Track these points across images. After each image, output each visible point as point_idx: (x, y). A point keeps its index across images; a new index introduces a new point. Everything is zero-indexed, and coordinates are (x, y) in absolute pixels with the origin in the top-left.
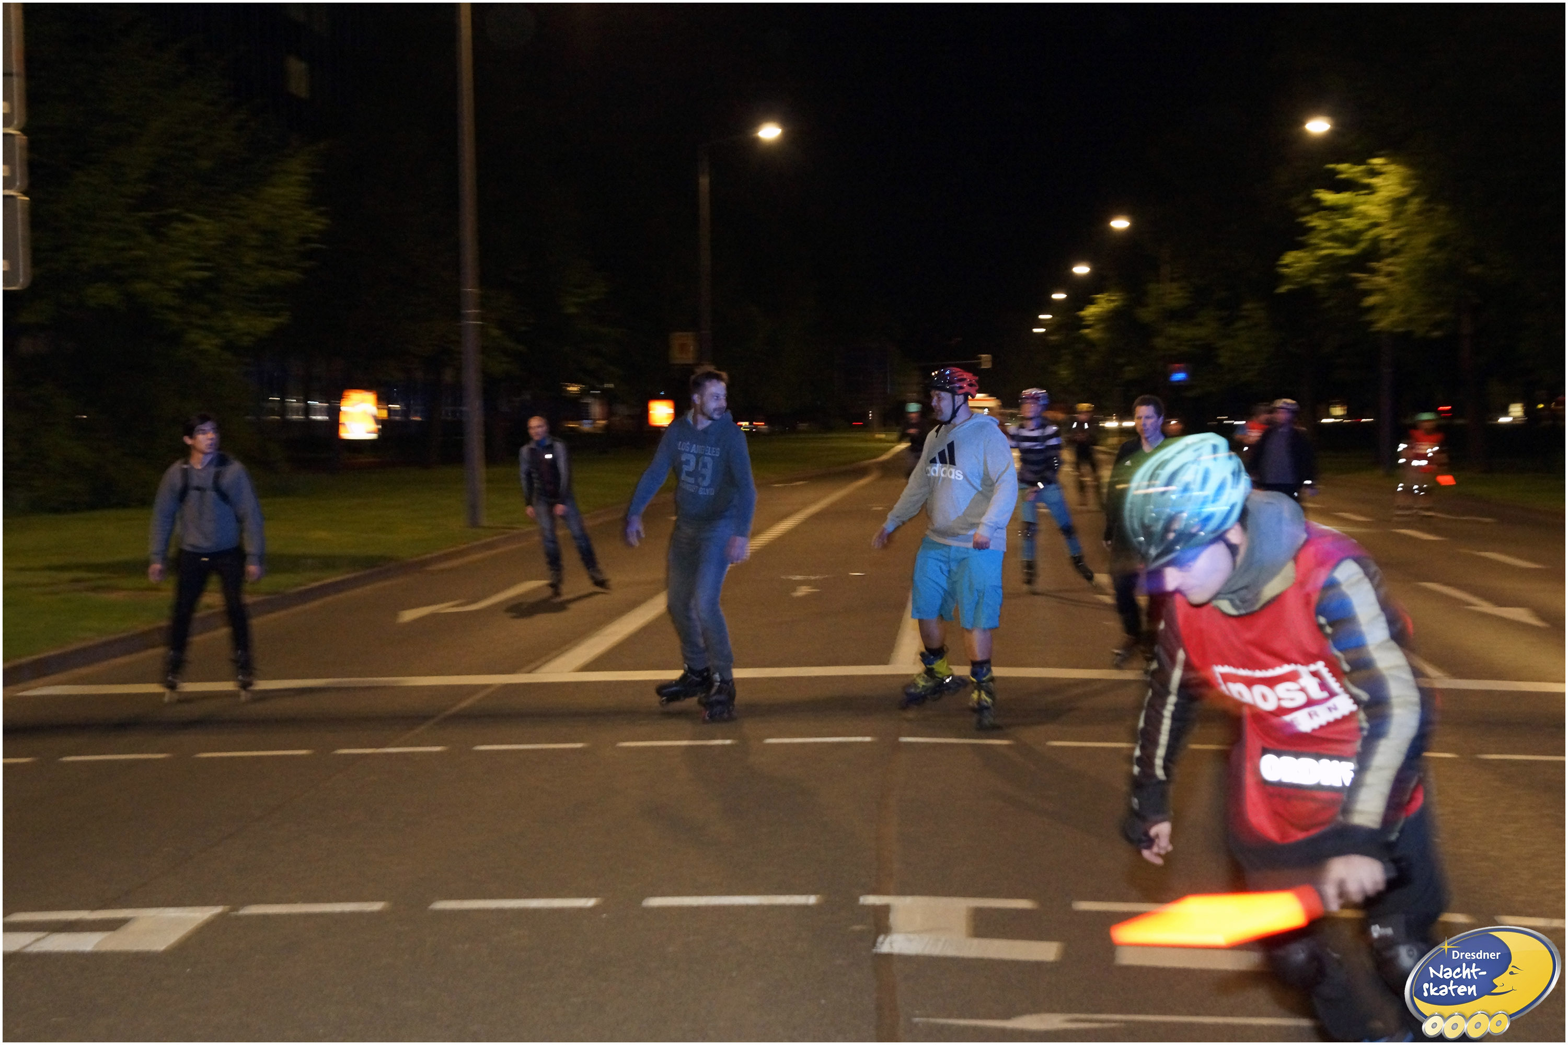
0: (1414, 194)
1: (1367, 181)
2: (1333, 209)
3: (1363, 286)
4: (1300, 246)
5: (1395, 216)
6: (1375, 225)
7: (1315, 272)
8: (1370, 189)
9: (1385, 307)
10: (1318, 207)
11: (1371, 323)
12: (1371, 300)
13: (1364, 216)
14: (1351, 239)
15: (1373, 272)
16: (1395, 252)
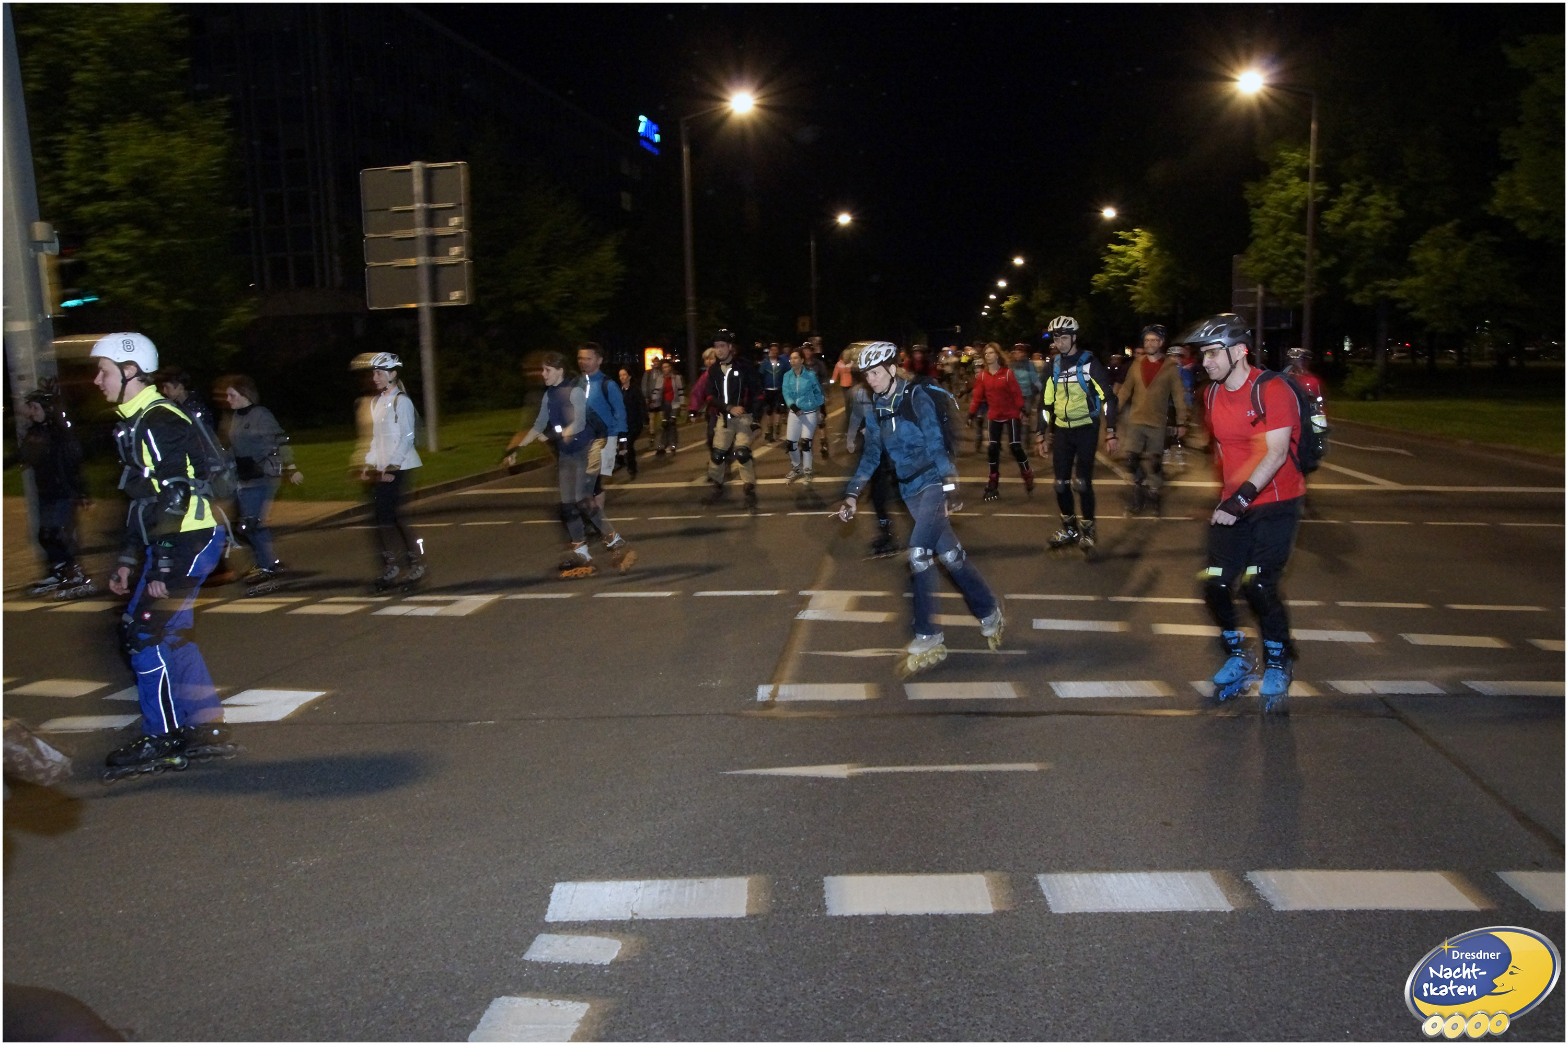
0: (1155, 245)
1: (1133, 240)
2: (1117, 253)
3: (1131, 291)
4: (1101, 271)
5: (1145, 257)
6: (1137, 261)
7: (1108, 284)
8: (1134, 243)
9: (1141, 301)
10: (1110, 252)
11: (1135, 308)
12: (1134, 298)
13: (1131, 256)
14: (1125, 268)
15: (1135, 284)
16: (1146, 274)
